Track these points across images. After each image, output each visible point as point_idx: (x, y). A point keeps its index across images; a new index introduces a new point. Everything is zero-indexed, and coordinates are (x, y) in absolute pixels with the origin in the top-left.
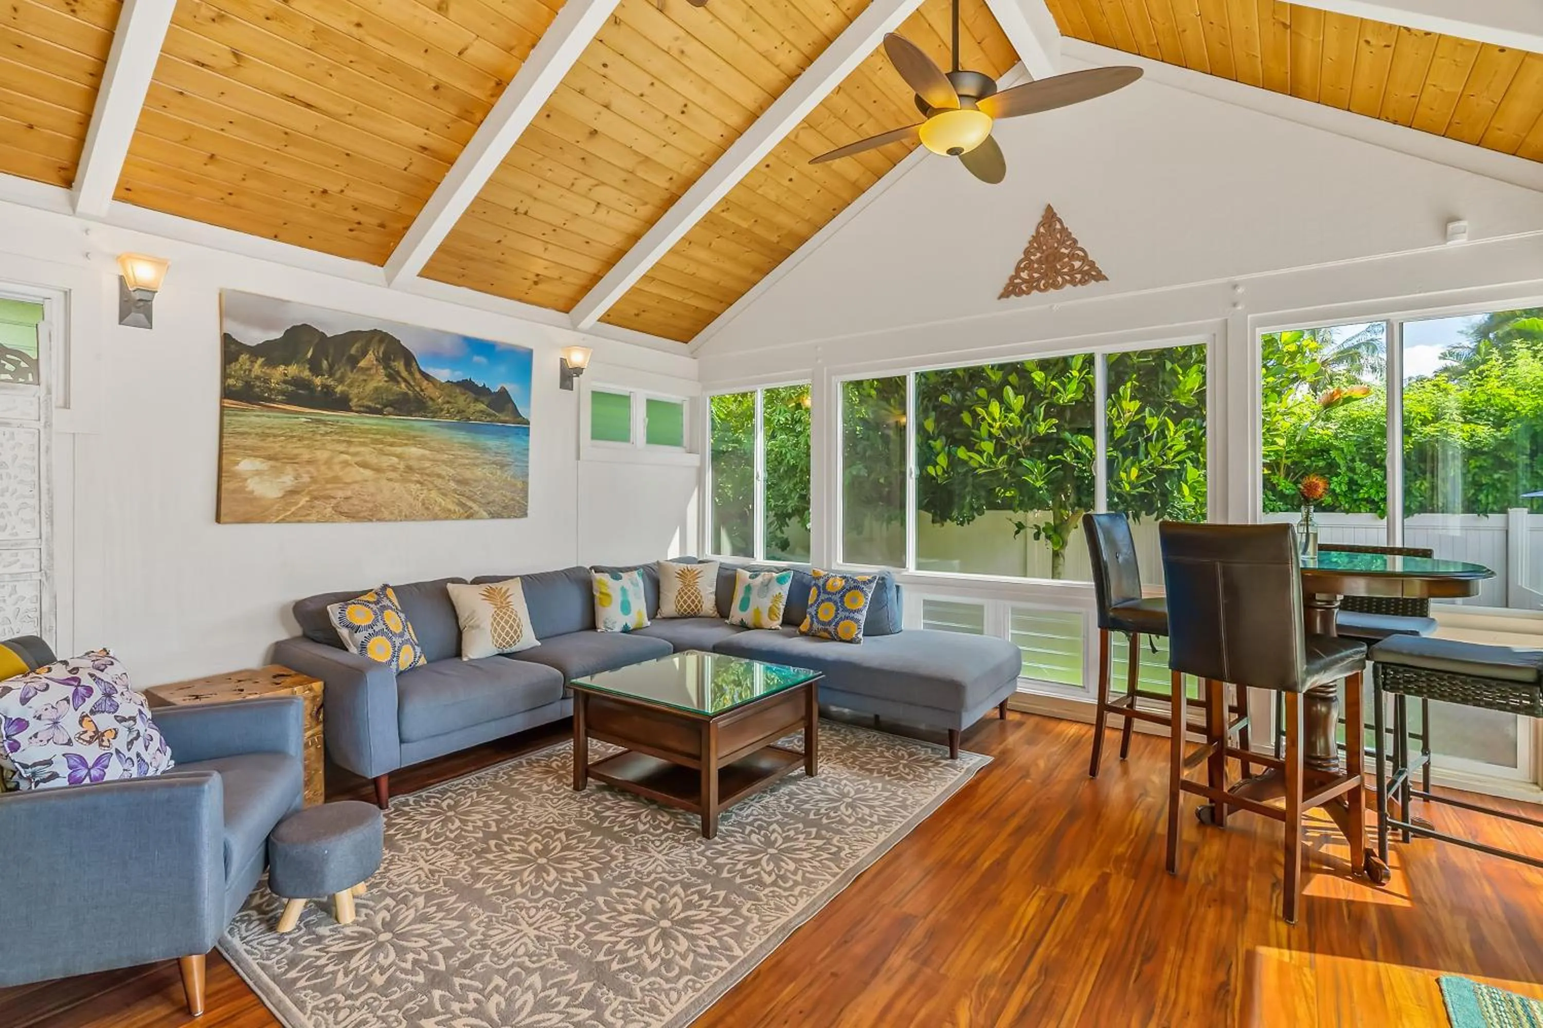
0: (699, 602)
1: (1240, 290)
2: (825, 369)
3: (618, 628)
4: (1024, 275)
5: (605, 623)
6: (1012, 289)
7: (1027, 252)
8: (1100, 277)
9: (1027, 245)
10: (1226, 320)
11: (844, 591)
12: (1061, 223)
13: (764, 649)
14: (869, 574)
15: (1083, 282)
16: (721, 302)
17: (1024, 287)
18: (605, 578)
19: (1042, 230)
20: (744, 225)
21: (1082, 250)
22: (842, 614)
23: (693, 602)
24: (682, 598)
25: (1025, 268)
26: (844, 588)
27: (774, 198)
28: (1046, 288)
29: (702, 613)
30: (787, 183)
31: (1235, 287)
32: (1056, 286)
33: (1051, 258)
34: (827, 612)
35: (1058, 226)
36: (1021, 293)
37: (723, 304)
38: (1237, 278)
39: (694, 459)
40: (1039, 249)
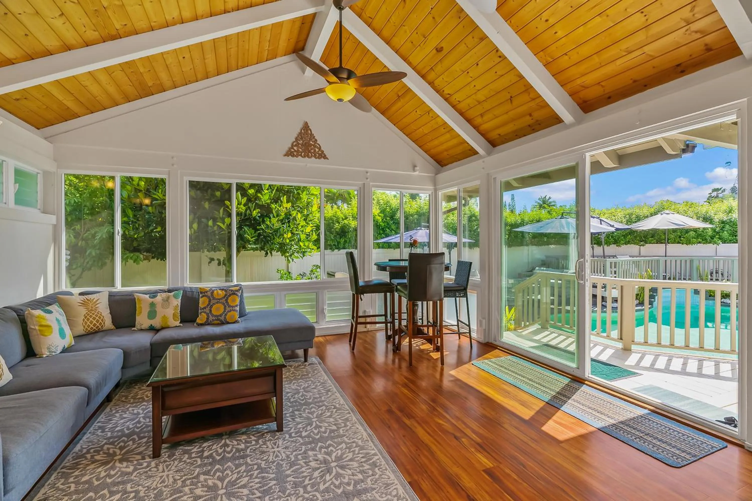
0: (102, 320)
1: (368, 174)
2: (179, 171)
3: (59, 350)
4: (295, 148)
5: (48, 348)
6: (290, 153)
7: (296, 139)
8: (325, 157)
9: (296, 136)
10: (364, 184)
11: (226, 297)
12: (311, 131)
13: (194, 336)
14: (209, 287)
15: (319, 158)
16: (88, 109)
17: (295, 153)
18: (38, 312)
19: (303, 131)
20: (142, 70)
21: (319, 145)
22: (228, 309)
23: (98, 321)
24: (88, 319)
25: (295, 146)
26: (226, 295)
27: (168, 63)
28: (304, 157)
29: (104, 328)
30: (181, 58)
31: (367, 172)
32: (308, 157)
33: (307, 144)
34: (218, 309)
35: (309, 132)
36: (293, 156)
37: (89, 111)
38: (369, 170)
39: (52, 219)
40: (302, 138)
